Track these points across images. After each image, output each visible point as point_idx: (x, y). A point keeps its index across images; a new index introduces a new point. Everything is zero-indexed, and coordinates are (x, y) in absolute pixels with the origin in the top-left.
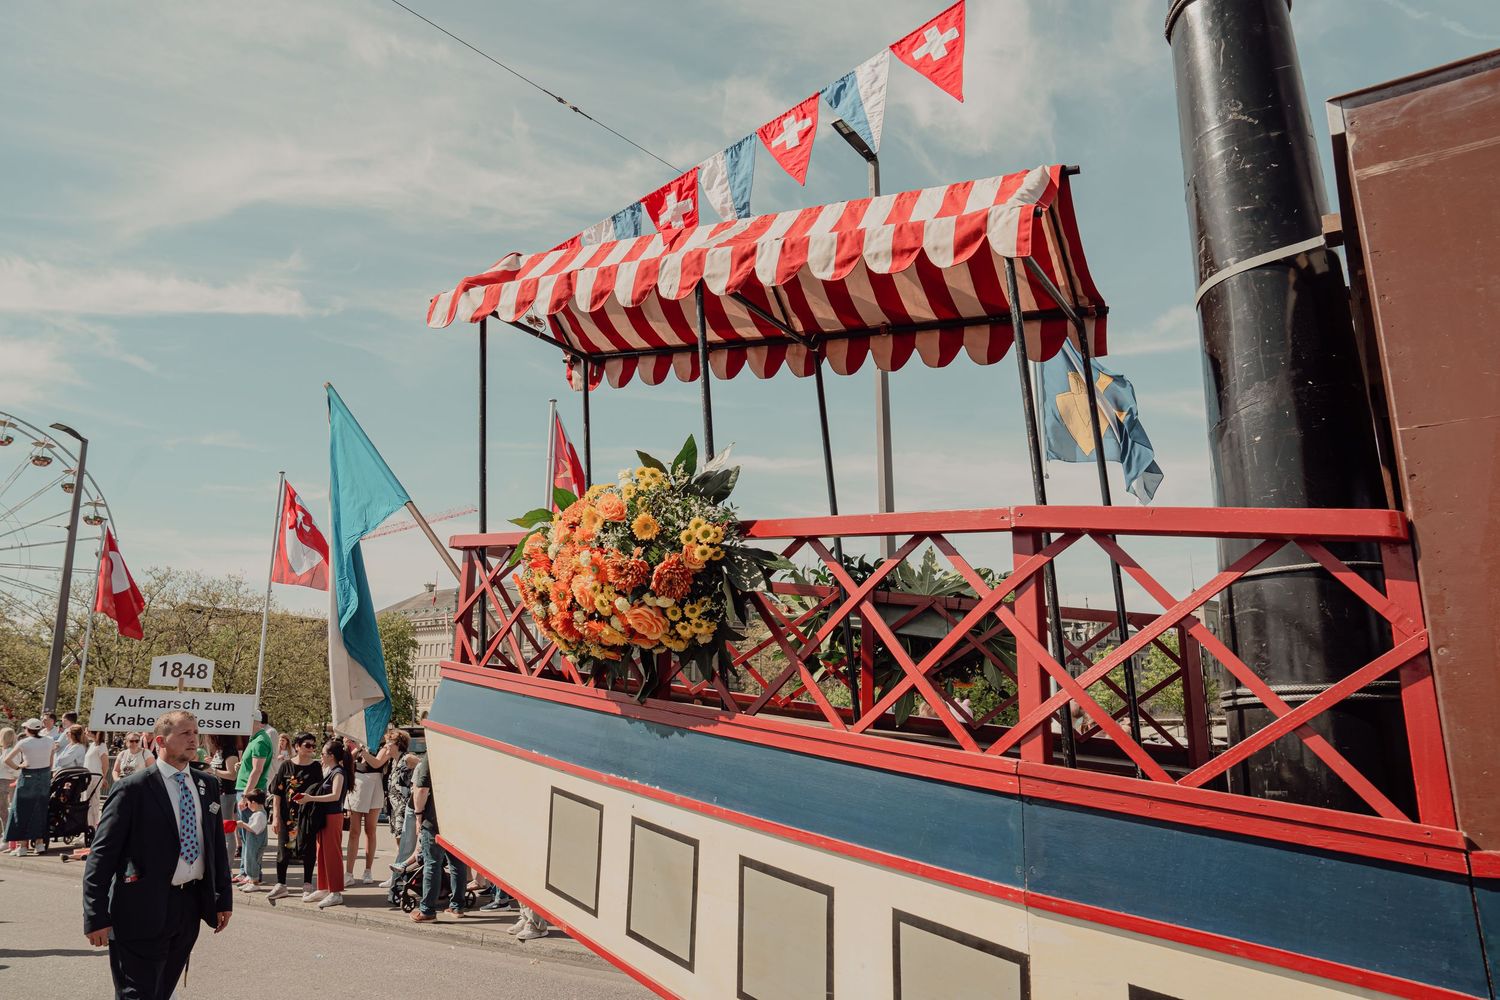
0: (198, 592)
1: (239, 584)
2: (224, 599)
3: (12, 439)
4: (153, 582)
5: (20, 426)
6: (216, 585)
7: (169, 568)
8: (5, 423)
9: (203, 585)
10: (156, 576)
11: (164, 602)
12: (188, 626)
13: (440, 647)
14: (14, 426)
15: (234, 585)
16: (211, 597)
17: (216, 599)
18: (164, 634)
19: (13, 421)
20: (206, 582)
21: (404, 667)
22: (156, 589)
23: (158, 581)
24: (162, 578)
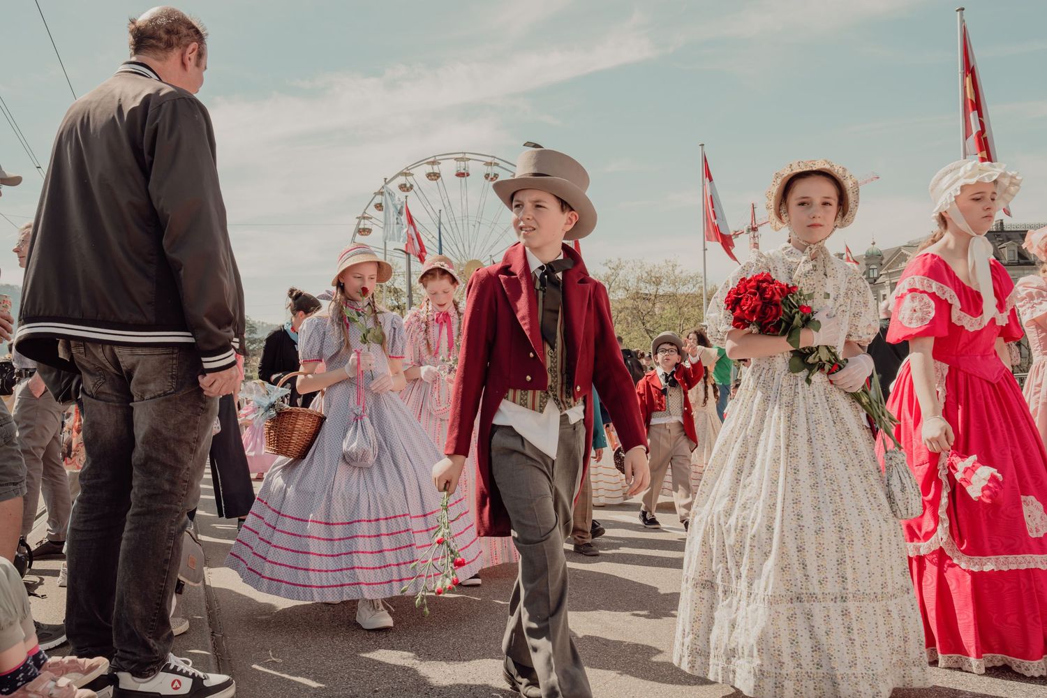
0: (643, 277)
1: (674, 266)
2: (665, 281)
3: (498, 175)
4: (610, 272)
5: (502, 164)
6: (656, 269)
7: (619, 259)
8: (491, 163)
9: (646, 270)
10: (611, 266)
11: (619, 288)
12: (640, 305)
14: (496, 164)
15: (671, 268)
16: (654, 279)
17: (658, 282)
18: (623, 314)
19: (496, 161)
20: (648, 268)
22: (613, 278)
23: (613, 271)
24: (615, 267)
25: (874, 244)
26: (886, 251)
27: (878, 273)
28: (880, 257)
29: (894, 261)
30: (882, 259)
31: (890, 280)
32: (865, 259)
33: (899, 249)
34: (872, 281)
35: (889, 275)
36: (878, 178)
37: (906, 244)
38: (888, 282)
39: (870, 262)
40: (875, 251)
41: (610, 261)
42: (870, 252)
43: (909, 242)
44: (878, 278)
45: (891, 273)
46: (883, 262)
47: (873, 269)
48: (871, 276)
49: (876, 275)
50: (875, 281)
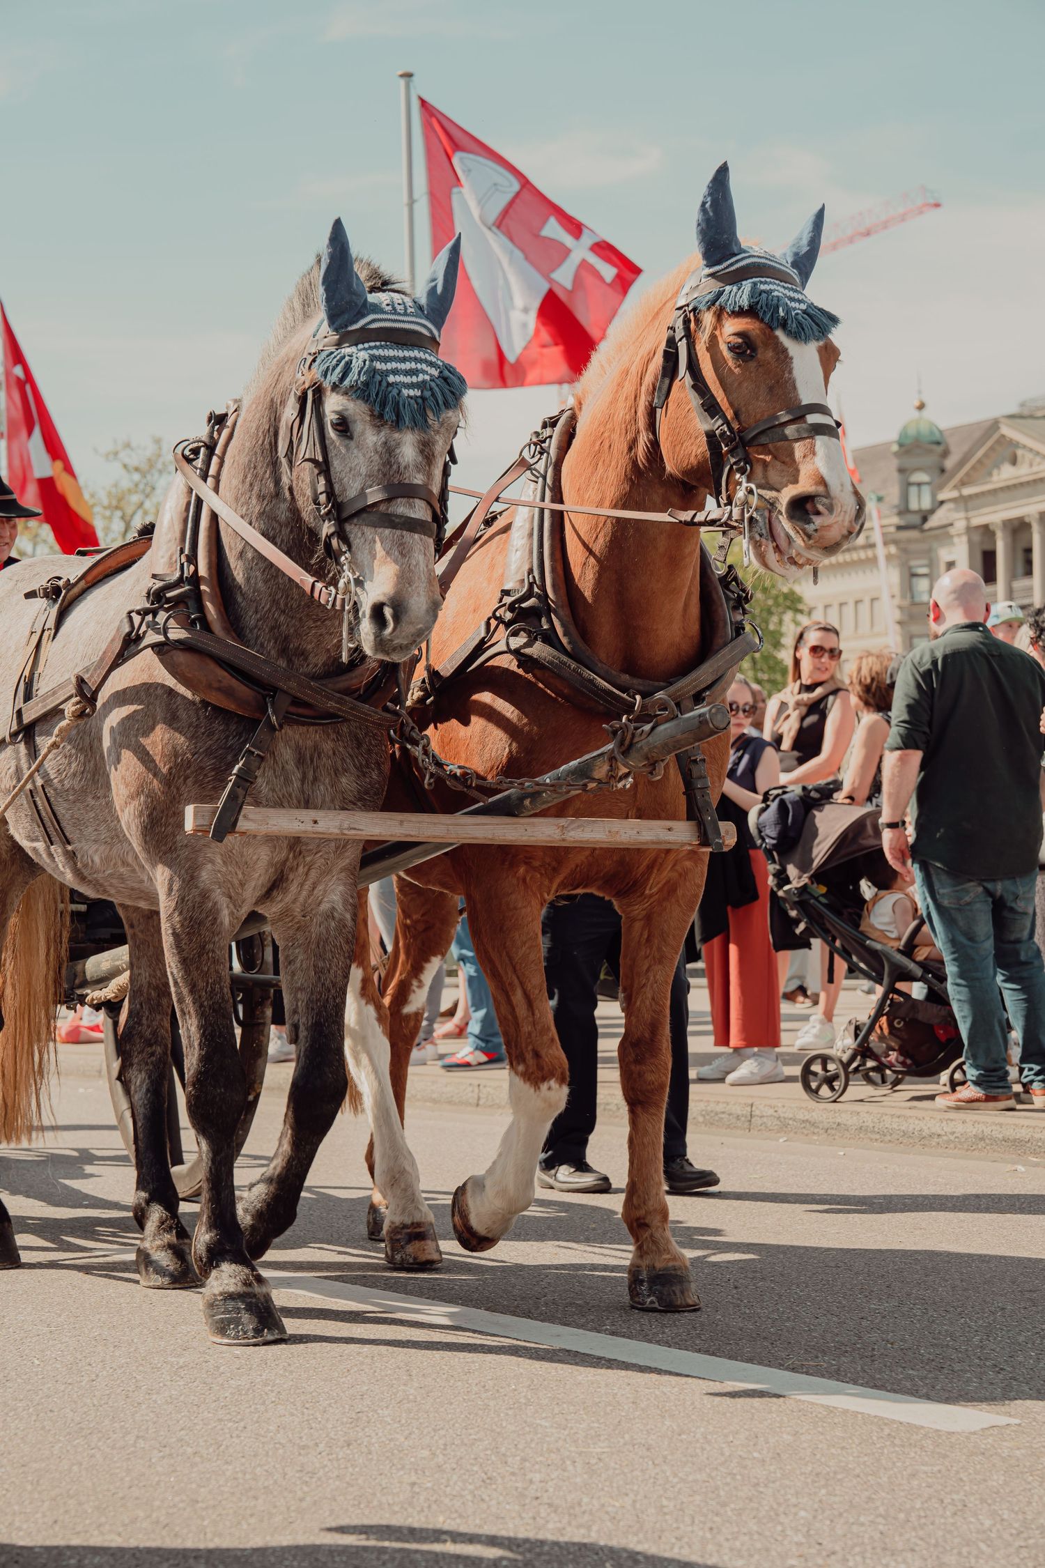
4: (126, 484)
7: (158, 441)
10: (134, 460)
13: (864, 608)
21: (772, 669)
22: (135, 498)
23: (136, 477)
24: (144, 466)
25: (921, 407)
26: (956, 430)
27: (934, 496)
28: (940, 449)
29: (980, 462)
30: (946, 454)
31: (968, 519)
32: (896, 454)
33: (995, 425)
34: (916, 519)
35: (964, 502)
36: (937, 205)
37: (1014, 410)
38: (960, 525)
39: (910, 462)
40: (924, 429)
41: (128, 446)
42: (912, 432)
43: (1022, 405)
44: (932, 511)
45: (970, 497)
46: (949, 463)
47: (919, 484)
48: (914, 505)
49: (926, 504)
50: (925, 519)
